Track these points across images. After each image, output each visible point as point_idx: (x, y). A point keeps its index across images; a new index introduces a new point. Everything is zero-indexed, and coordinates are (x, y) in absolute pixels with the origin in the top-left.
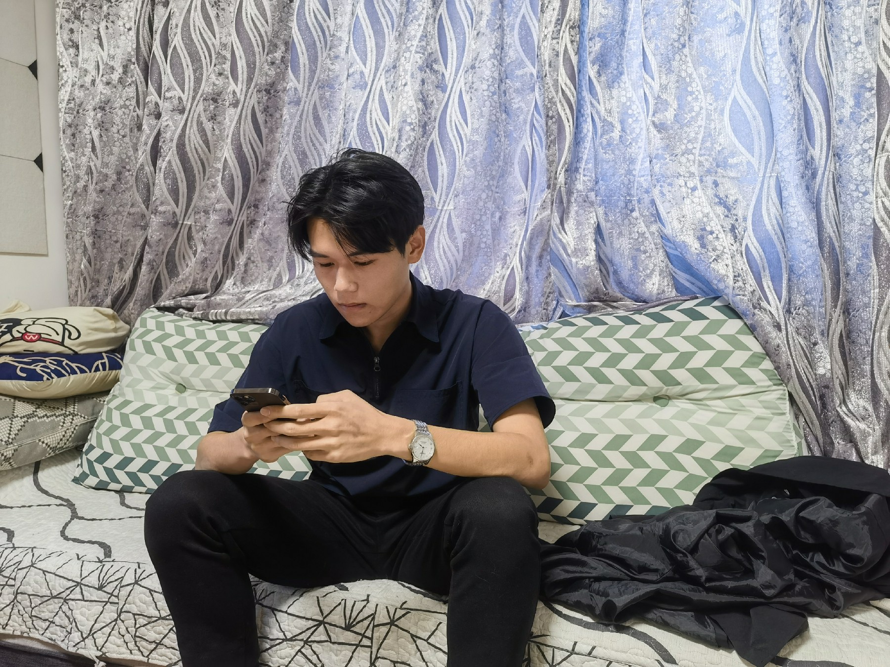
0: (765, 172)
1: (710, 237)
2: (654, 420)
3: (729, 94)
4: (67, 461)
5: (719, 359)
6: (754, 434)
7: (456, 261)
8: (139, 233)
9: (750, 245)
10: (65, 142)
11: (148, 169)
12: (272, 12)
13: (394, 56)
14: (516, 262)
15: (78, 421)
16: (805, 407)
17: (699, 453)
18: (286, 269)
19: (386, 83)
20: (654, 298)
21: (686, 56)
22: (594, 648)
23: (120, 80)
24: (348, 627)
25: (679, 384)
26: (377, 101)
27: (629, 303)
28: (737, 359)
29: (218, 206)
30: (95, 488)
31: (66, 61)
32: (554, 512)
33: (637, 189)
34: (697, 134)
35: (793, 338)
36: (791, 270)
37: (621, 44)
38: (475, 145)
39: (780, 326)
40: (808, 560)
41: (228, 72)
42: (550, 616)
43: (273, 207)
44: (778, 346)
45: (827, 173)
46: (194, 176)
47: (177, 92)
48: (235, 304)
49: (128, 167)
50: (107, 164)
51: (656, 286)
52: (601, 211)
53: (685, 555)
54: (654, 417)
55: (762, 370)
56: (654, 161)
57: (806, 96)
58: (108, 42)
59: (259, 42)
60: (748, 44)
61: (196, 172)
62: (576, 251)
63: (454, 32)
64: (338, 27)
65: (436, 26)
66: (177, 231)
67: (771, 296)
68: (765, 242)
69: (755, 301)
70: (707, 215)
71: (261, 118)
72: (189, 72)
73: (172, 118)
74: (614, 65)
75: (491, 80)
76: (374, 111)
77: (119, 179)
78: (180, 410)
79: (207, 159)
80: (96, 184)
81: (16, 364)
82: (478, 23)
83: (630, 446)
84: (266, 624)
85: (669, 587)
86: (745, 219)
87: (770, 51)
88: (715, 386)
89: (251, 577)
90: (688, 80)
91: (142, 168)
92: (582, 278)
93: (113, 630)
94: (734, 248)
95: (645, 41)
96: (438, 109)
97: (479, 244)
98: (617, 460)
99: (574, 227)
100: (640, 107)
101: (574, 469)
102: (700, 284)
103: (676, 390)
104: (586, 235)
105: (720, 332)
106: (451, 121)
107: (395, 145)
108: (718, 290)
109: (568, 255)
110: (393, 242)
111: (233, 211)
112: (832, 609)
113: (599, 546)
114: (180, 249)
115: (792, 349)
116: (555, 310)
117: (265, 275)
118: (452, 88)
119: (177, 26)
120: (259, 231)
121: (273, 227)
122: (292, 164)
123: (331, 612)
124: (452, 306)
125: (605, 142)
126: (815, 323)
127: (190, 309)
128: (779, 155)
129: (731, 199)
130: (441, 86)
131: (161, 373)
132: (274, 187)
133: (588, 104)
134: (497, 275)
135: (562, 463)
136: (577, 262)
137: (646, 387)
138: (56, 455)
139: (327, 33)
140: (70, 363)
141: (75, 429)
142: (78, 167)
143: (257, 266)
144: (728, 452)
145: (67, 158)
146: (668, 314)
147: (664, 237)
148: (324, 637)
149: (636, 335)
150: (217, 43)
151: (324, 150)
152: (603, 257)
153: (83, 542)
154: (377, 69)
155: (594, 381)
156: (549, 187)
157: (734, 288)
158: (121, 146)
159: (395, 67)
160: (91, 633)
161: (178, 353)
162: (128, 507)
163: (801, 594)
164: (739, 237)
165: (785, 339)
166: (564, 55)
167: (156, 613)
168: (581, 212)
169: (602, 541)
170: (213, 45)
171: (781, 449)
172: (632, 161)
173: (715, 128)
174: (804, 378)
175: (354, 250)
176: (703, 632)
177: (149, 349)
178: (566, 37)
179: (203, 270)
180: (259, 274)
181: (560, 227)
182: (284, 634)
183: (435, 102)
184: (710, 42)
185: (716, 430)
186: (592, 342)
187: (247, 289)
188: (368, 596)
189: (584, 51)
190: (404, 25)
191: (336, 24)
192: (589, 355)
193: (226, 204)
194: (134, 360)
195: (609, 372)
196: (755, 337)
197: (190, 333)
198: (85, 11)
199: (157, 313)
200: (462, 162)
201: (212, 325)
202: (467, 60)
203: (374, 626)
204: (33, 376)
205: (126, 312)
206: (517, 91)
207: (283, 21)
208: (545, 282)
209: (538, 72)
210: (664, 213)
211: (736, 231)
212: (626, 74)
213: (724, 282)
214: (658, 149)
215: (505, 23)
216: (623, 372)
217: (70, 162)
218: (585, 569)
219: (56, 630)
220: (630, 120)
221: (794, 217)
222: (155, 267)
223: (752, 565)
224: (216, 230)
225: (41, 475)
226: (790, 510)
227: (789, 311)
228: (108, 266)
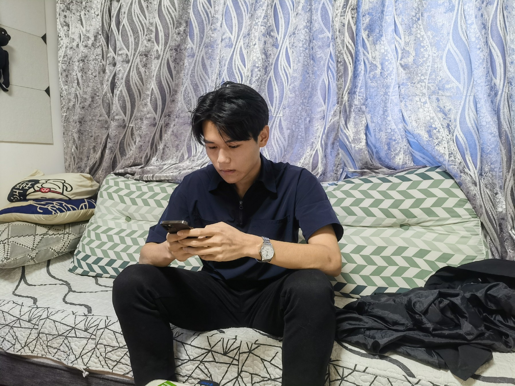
0: (467, 93)
1: (435, 131)
2: (401, 238)
3: (445, 47)
4: (66, 260)
5: (440, 202)
6: (460, 246)
7: (284, 146)
8: (104, 131)
9: (458, 136)
10: (62, 80)
11: (109, 95)
12: (178, 4)
13: (248, 28)
14: (319, 147)
15: (72, 237)
16: (491, 231)
17: (427, 257)
18: (186, 151)
19: (244, 44)
20: (400, 167)
21: (420, 25)
22: (367, 368)
23: (93, 45)
24: (225, 354)
25: (416, 217)
26: (238, 54)
27: (385, 170)
28: (451, 203)
29: (148, 116)
30: (82, 275)
31: (62, 34)
32: (342, 291)
33: (391, 103)
34: (426, 70)
35: (484, 190)
36: (482, 150)
37: (381, 19)
38: (295, 79)
39: (476, 183)
40: (492, 319)
41: (153, 39)
42: (341, 350)
43: (179, 116)
44: (475, 195)
45: (504, 93)
46: (135, 99)
47: (125, 51)
48: (158, 171)
49: (98, 94)
50: (86, 92)
51: (401, 160)
52: (369, 116)
53: (420, 316)
54: (400, 236)
55: (465, 209)
56: (401, 86)
57: (491, 48)
58: (86, 23)
59: (171, 21)
60: (457, 18)
61: (136, 97)
62: (354, 140)
63: (283, 14)
64: (216, 12)
65: (273, 10)
66: (125, 130)
67: (471, 165)
68: (467, 133)
69: (461, 168)
70: (432, 118)
71: (172, 65)
72: (131, 39)
73: (122, 66)
74: (377, 31)
75: (304, 41)
76: (236, 60)
77: (92, 101)
78: (128, 231)
79: (142, 89)
80: (80, 103)
81: (37, 205)
82: (297, 8)
83: (387, 253)
84: (179, 351)
85: (411, 333)
86: (455, 120)
87: (469, 22)
88: (437, 218)
89: (171, 324)
90: (421, 39)
91: (106, 94)
92: (357, 156)
93: (93, 354)
94: (449, 137)
95: (396, 17)
96: (274, 58)
97: (297, 136)
98: (379, 261)
99: (353, 126)
100: (392, 55)
101: (354, 265)
102: (429, 159)
103: (414, 220)
104: (360, 131)
105: (441, 187)
106: (281, 65)
107: (249, 80)
108: (439, 162)
109: (350, 142)
110: (251, 134)
111: (157, 118)
112: (507, 347)
113: (369, 310)
114: (127, 140)
115: (483, 196)
116: (342, 174)
117: (174, 155)
118: (282, 46)
119: (125, 13)
120: (171, 130)
121: (179, 128)
122: (190, 91)
123: (215, 345)
124: (284, 172)
125: (371, 76)
126: (496, 181)
127: (133, 174)
128: (475, 83)
129: (447, 108)
130: (275, 45)
131: (117, 210)
132: (179, 105)
133: (362, 54)
134: (308, 154)
135: (346, 262)
136: (355, 146)
137: (396, 219)
138: (59, 256)
139: (210, 15)
140: (67, 205)
141: (70, 242)
142: (70, 94)
143: (170, 150)
144: (445, 257)
145: (63, 89)
146: (409, 176)
147: (406, 131)
148: (211, 359)
149: (390, 189)
150: (147, 22)
151: (208, 83)
152: (369, 143)
153: (76, 305)
154: (238, 36)
155: (365, 216)
156: (338, 103)
157: (449, 160)
158: (93, 82)
159: (249, 34)
160: (81, 356)
161: (127, 199)
162: (100, 285)
163: (488, 338)
164: (452, 131)
165: (479, 191)
166: (348, 25)
167: (117, 345)
168: (357, 117)
169: (371, 307)
170: (145, 23)
171: (476, 255)
172: (388, 87)
173: (438, 67)
174: (490, 213)
175: (229, 139)
176: (431, 359)
177: (111, 197)
178: (349, 15)
179: (140, 152)
180: (171, 154)
181: (345, 126)
182: (189, 357)
183: (272, 54)
184: (434, 17)
185: (438, 244)
186: (363, 192)
187: (164, 163)
188: (236, 336)
189: (359, 23)
190: (254, 10)
191: (215, 10)
192: (362, 200)
193: (152, 115)
194: (102, 203)
195: (374, 210)
196: (461, 190)
197: (133, 188)
198: (73, 5)
199: (115, 176)
200: (287, 88)
201: (145, 183)
202: (290, 29)
203: (240, 353)
204: (46, 212)
205: (97, 176)
206: (320, 47)
207: (184, 9)
208: (336, 158)
209: (332, 36)
210: (407, 117)
211: (450, 127)
212: (384, 37)
213: (443, 157)
214: (404, 80)
215: (313, 7)
216: (382, 210)
217: (65, 92)
218: (361, 323)
219: (61, 354)
220: (387, 63)
221: (484, 119)
222: (113, 151)
223: (459, 321)
224: (147, 129)
225: (51, 267)
226: (482, 290)
227: (481, 175)
228: (87, 150)
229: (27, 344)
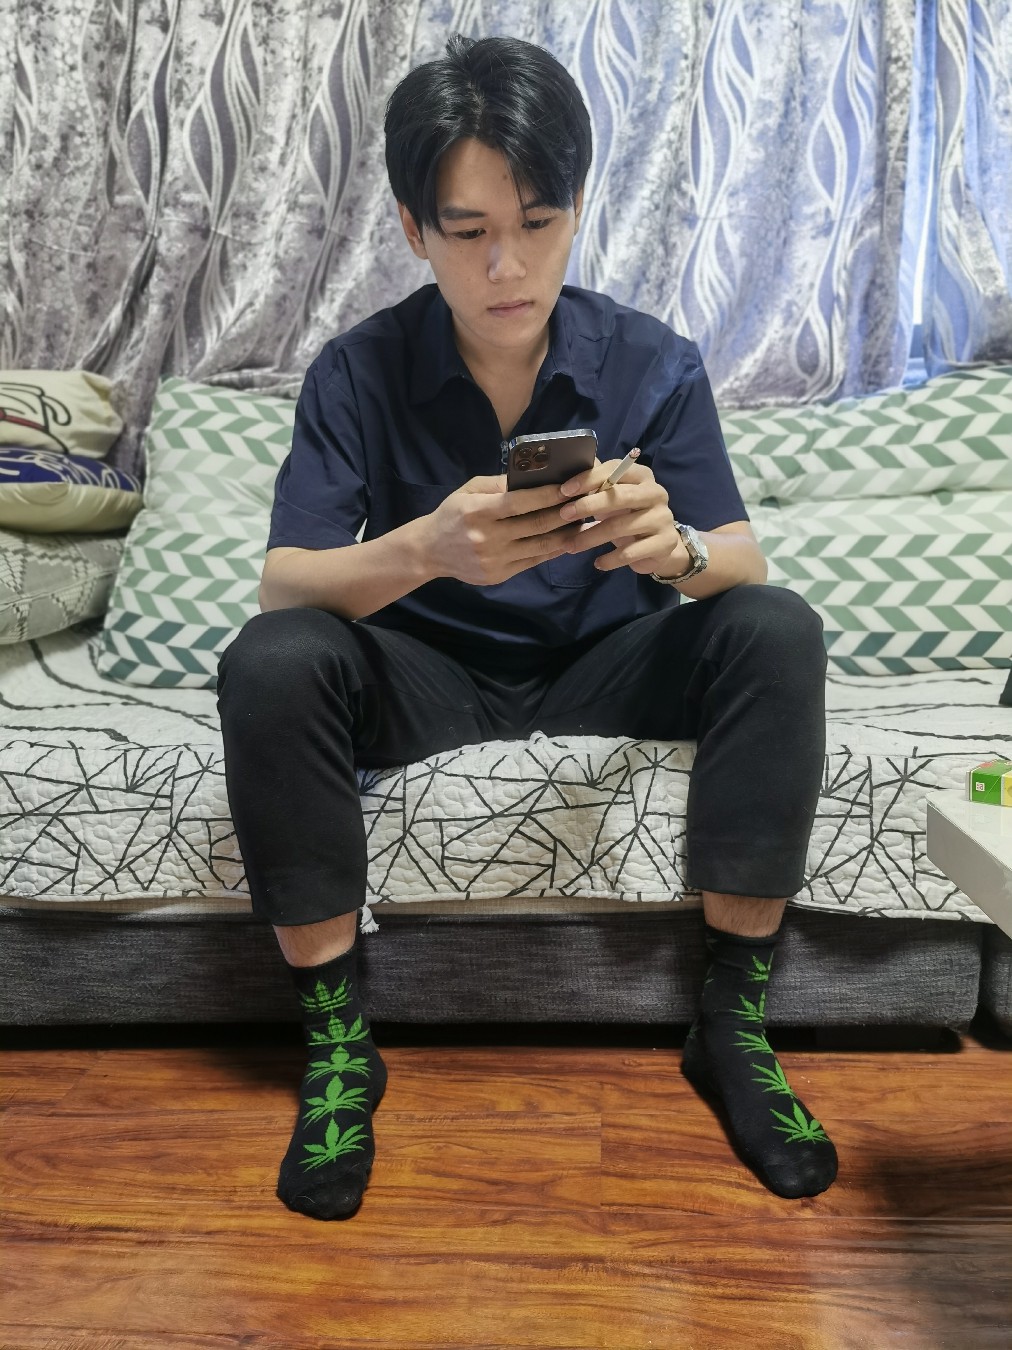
11: (150, 123)
14: (813, 313)
26: (608, 25)
29: (303, 199)
38: (767, 108)
46: (235, 143)
49: (79, 128)
50: (47, 116)
61: (238, 136)
66: (208, 246)
71: (370, 43)
73: (201, 29)
76: (605, 38)
77: (64, 149)
80: (31, 151)
92: (988, 314)
96: (704, 45)
106: (719, 69)
111: (326, 211)
114: (209, 281)
118: (721, 13)
130: (708, 7)
134: (777, 336)
141: (92, 584)
156: (879, 184)
158: (68, 85)
177: (217, 444)
179: (278, 320)
183: (703, 32)
193: (318, 196)
200: (742, 137)
224: (302, 243)
228: (48, 313)
229: (125, 863)
